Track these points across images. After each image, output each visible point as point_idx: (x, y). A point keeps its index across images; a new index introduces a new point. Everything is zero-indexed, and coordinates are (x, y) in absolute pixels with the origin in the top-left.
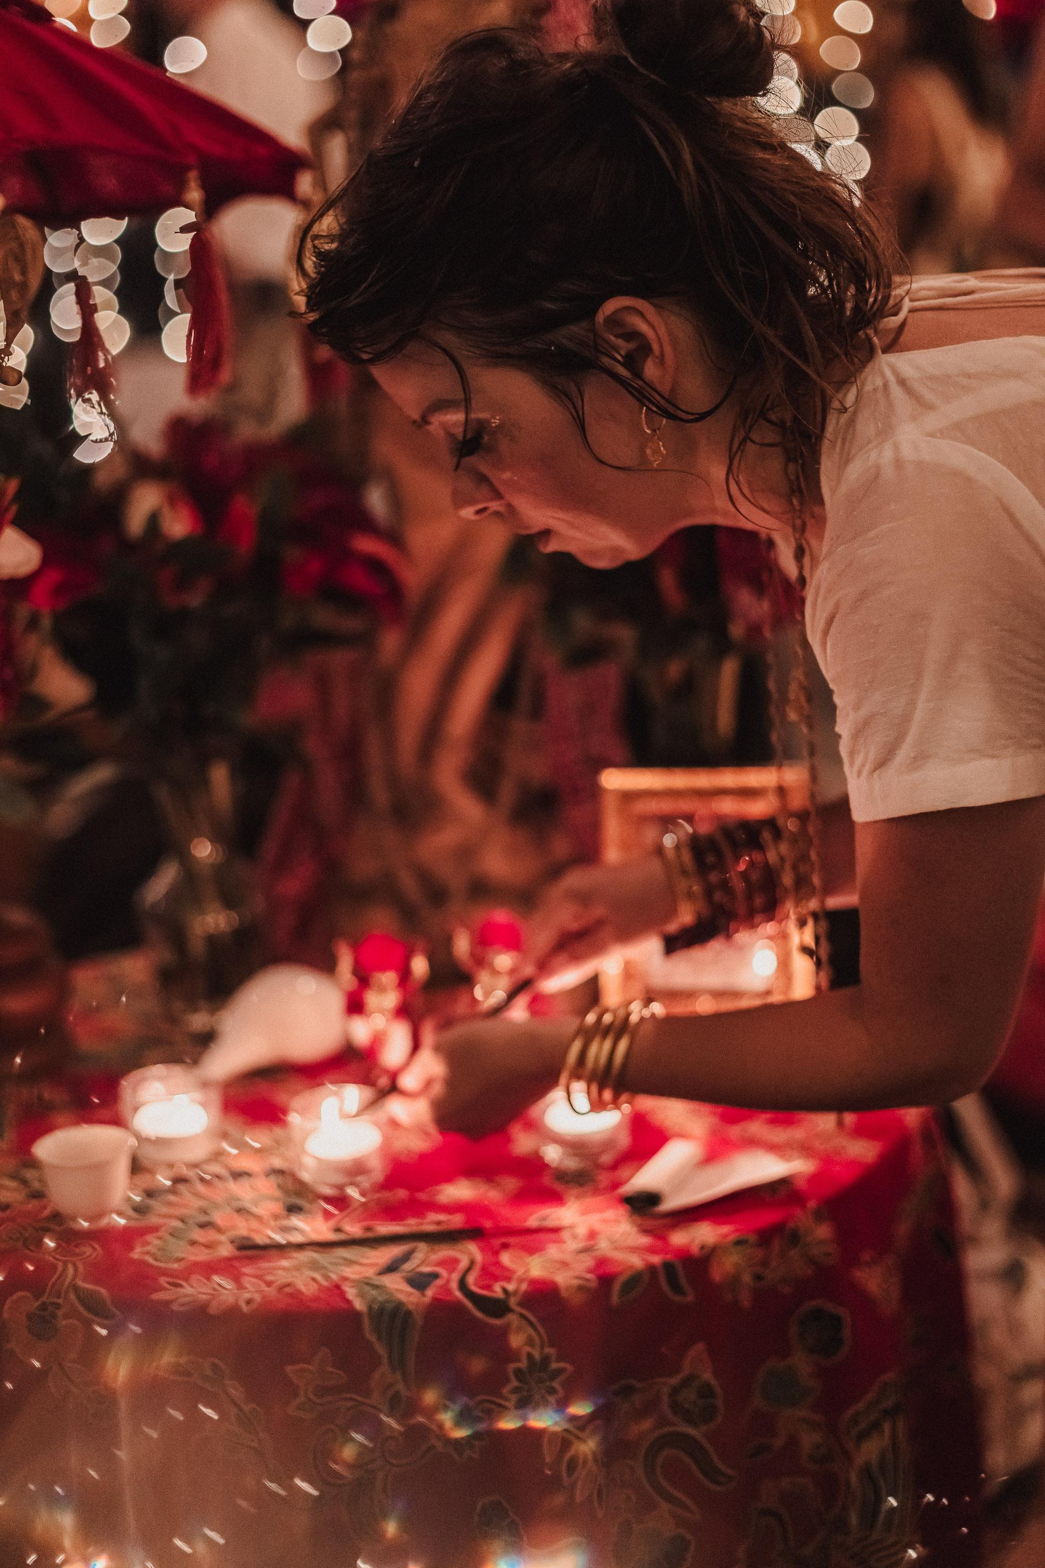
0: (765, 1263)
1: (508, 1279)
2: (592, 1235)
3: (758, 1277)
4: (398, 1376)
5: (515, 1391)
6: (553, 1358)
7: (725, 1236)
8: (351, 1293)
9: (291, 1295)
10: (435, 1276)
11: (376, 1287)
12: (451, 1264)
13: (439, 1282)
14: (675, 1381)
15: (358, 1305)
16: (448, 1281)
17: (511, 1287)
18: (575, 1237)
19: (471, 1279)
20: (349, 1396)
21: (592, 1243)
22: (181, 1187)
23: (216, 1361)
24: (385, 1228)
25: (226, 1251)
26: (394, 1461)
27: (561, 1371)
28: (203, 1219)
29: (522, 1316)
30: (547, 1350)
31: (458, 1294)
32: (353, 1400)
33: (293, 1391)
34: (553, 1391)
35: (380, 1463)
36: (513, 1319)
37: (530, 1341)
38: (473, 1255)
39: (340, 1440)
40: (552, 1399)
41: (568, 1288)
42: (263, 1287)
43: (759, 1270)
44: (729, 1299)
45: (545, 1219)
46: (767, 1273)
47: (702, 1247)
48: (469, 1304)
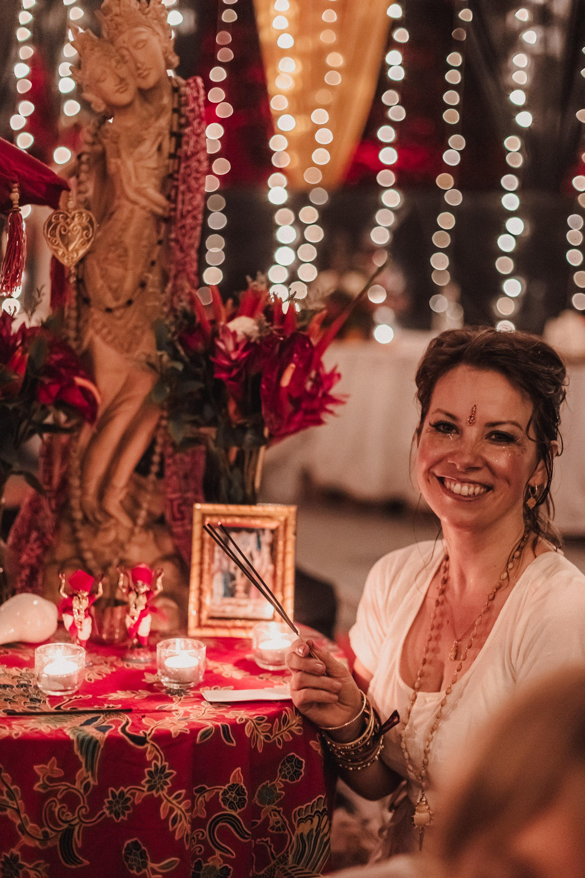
1: (146, 729)
2: (187, 714)
3: (267, 737)
4: (90, 773)
5: (147, 782)
6: (167, 767)
7: (252, 716)
8: (68, 733)
9: (37, 732)
10: (110, 727)
11: (81, 730)
12: (118, 723)
13: (111, 729)
14: (226, 787)
15: (72, 737)
16: (116, 729)
17: (148, 732)
18: (178, 714)
19: (127, 729)
20: (64, 783)
21: (186, 717)
24: (82, 709)
25: (2, 715)
27: (170, 774)
29: (152, 745)
30: (164, 763)
31: (122, 734)
32: (65, 785)
33: (36, 778)
34: (166, 783)
35: (77, 821)
36: (148, 746)
37: (156, 758)
38: (128, 719)
39: (59, 806)
40: (166, 787)
41: (175, 734)
42: (23, 729)
43: (269, 734)
44: (253, 746)
45: (164, 707)
46: (272, 737)
47: (241, 720)
48: (127, 738)
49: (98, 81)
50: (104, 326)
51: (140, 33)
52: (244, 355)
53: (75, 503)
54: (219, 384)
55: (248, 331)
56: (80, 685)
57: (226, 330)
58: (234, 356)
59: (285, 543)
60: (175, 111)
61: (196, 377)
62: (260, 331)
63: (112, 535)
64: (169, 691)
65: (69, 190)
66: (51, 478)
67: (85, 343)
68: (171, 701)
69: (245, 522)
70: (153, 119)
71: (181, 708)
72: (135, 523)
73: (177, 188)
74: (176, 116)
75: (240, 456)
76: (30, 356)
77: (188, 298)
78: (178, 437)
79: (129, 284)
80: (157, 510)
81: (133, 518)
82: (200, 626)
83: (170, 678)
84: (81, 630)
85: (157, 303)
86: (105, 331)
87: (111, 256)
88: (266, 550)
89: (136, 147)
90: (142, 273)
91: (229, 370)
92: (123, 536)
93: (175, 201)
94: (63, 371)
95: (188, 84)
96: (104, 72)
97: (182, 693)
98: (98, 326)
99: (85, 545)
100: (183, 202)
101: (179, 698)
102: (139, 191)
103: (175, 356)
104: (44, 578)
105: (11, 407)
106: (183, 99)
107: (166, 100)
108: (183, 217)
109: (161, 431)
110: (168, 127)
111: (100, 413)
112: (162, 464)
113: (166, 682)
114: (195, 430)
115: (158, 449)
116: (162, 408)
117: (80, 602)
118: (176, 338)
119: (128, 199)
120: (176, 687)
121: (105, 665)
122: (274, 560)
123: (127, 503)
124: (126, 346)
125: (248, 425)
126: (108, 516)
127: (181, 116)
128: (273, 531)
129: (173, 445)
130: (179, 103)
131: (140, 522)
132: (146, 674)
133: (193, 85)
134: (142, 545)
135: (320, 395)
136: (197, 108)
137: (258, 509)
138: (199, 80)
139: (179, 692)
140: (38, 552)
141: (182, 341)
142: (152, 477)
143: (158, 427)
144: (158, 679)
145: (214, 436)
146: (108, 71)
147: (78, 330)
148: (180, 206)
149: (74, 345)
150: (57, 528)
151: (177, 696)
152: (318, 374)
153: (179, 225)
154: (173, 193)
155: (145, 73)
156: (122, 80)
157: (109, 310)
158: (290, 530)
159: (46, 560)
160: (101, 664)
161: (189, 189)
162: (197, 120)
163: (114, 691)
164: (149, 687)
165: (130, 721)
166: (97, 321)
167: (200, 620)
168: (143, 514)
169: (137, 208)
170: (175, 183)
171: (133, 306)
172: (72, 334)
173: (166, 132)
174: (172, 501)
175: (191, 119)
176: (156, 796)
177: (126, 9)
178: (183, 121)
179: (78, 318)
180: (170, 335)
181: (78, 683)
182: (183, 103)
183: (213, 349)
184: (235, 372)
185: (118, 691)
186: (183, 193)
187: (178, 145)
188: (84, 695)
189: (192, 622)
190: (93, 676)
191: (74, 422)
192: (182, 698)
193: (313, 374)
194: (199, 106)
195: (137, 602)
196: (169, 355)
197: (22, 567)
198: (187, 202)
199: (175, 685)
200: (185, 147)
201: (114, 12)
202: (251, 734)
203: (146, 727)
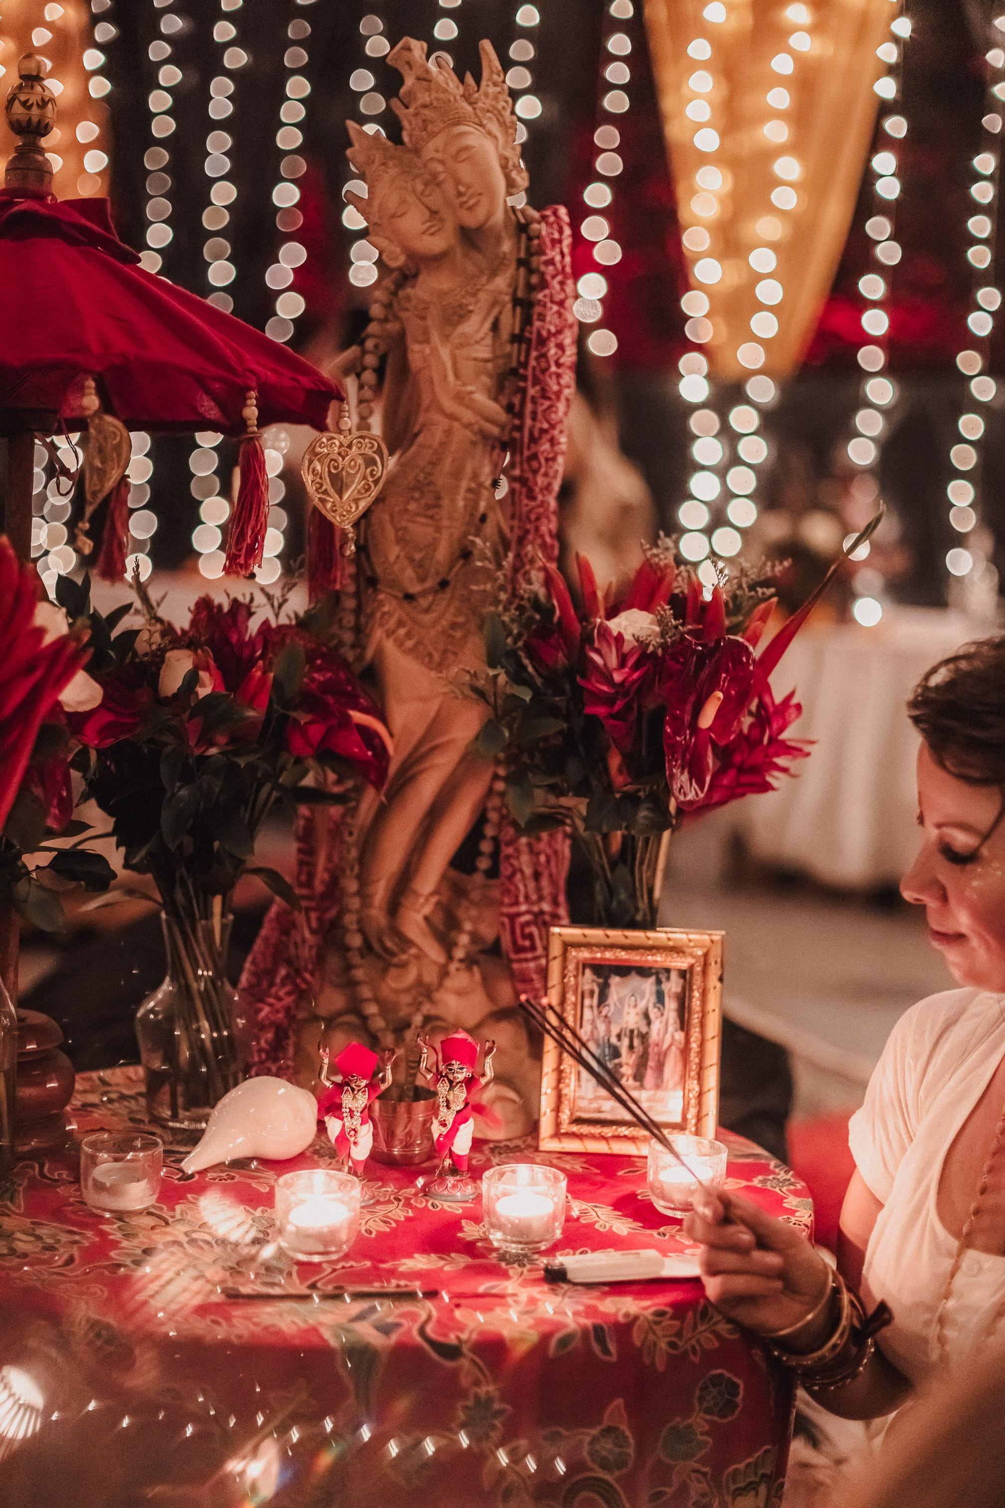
0: (679, 1334)
1: (462, 1330)
2: (532, 1301)
3: (672, 1345)
6: (496, 1398)
7: (646, 1308)
8: (327, 1334)
10: (398, 1325)
11: (348, 1330)
12: (413, 1316)
13: (401, 1330)
14: (594, 1432)
15: (332, 1342)
16: (410, 1329)
17: (464, 1336)
18: (516, 1302)
19: (429, 1329)
21: (532, 1308)
22: (176, 1249)
24: (353, 1288)
25: (217, 1297)
27: (501, 1412)
28: (196, 1273)
29: (473, 1361)
30: (491, 1391)
31: (419, 1339)
34: (494, 1426)
36: (465, 1363)
37: (477, 1383)
38: (430, 1311)
40: (493, 1432)
41: (511, 1340)
42: (252, 1327)
43: (675, 1339)
44: (647, 1361)
45: (493, 1287)
46: (680, 1343)
47: (627, 1315)
48: (427, 1347)
49: (393, 216)
50: (400, 624)
51: (463, 134)
52: (635, 676)
53: (350, 920)
54: (593, 722)
55: (642, 635)
56: (351, 1243)
57: (605, 632)
58: (618, 677)
59: (704, 994)
60: (521, 263)
61: (554, 711)
62: (663, 634)
63: (411, 976)
64: (503, 1257)
65: (342, 399)
66: (311, 875)
67: (370, 653)
68: (505, 1275)
69: (635, 958)
70: (484, 279)
71: (523, 1290)
72: (450, 958)
73: (523, 391)
74: (522, 271)
75: (628, 844)
76: (274, 677)
77: (541, 575)
78: (523, 813)
79: (442, 553)
80: (488, 932)
81: (448, 946)
82: (558, 1134)
83: (504, 1233)
84: (355, 1143)
85: (489, 587)
86: (402, 631)
87: (413, 506)
88: (671, 1005)
89: (455, 325)
90: (465, 535)
91: (609, 700)
92: (430, 977)
93: (520, 415)
94: (330, 699)
95: (544, 218)
96: (404, 201)
97: (525, 1262)
98: (391, 623)
99: (366, 992)
100: (534, 418)
101: (520, 1270)
102: (460, 398)
103: (518, 677)
104: (298, 1048)
105: (242, 762)
106: (536, 242)
107: (507, 246)
108: (534, 440)
109: (496, 801)
110: (510, 290)
111: (393, 768)
112: (495, 856)
113: (498, 1240)
114: (552, 800)
115: (489, 831)
116: (498, 762)
117: (354, 1097)
118: (520, 644)
119: (442, 411)
120: (514, 1249)
121: (396, 1203)
122: (684, 1024)
123: (438, 920)
124: (436, 657)
125: (641, 794)
126: (405, 942)
127: (531, 271)
128: (683, 974)
129: (515, 824)
130: (528, 249)
131: (459, 953)
132: (463, 1222)
133: (552, 219)
134: (460, 993)
135: (765, 740)
136: (558, 258)
137: (659, 936)
138: (562, 211)
139: (519, 1260)
140: (288, 1000)
141: (529, 649)
142: (478, 878)
143: (490, 792)
144: (484, 1233)
145: (583, 810)
146: (411, 199)
147: (358, 629)
148: (528, 422)
149: (350, 656)
150: (320, 960)
151: (516, 1265)
152: (761, 705)
153: (526, 453)
154: (516, 400)
155: (471, 202)
156: (433, 213)
157: (409, 597)
158: (714, 972)
159: (301, 1015)
160: (389, 1202)
161: (544, 395)
162: (559, 278)
163: (410, 1256)
164: (469, 1248)
165: (435, 1313)
166: (389, 614)
167: (558, 1124)
168: (464, 939)
169: (456, 425)
170: (522, 384)
171: (449, 591)
172: (348, 637)
173: (507, 298)
174: (513, 917)
175: (548, 277)
176: (476, 1449)
177: (441, 96)
178: (534, 279)
179: (358, 610)
180: (509, 640)
181: (347, 1241)
182: (533, 250)
183: (584, 665)
184: (619, 704)
185: (416, 1255)
186: (534, 401)
187: (527, 321)
188: (357, 1261)
189: (546, 1126)
190: (377, 1226)
191: (350, 784)
192: (525, 1270)
193: (753, 706)
194: (563, 255)
195: (451, 1098)
196: (508, 673)
197: (262, 1027)
198: (540, 416)
199: (514, 1245)
200: (537, 324)
201: (420, 102)
202: (644, 1341)
203: (461, 1328)
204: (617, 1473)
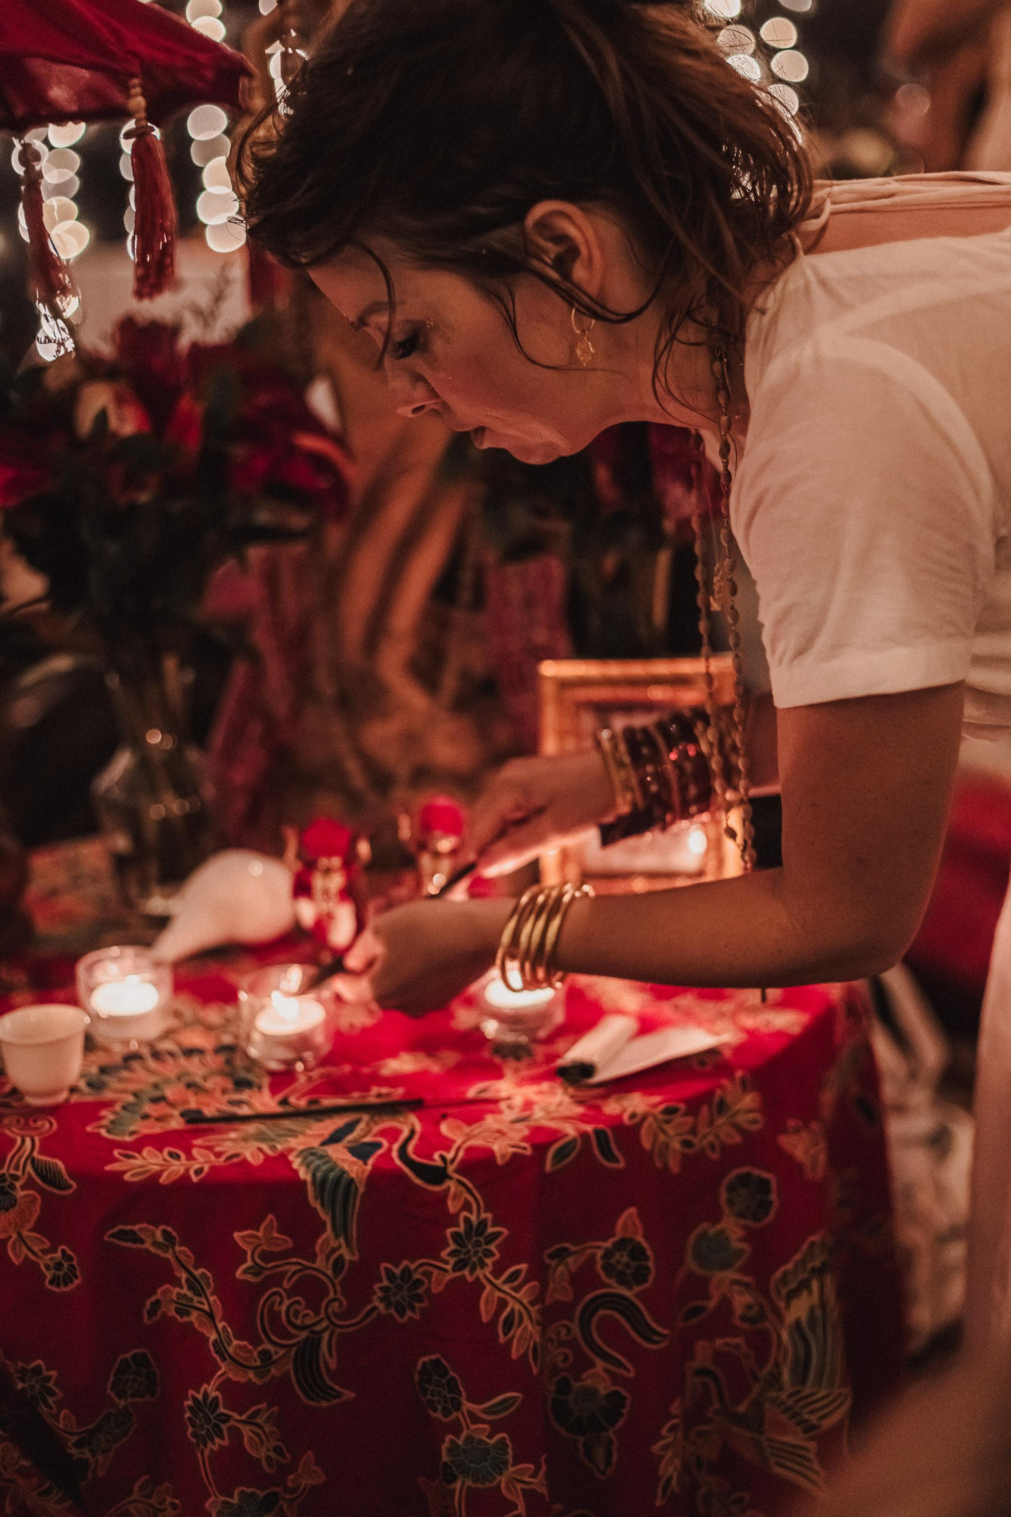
0: (693, 1131)
1: (448, 1149)
2: (528, 1105)
3: (686, 1144)
4: (342, 1240)
5: (452, 1254)
6: (489, 1223)
7: (655, 1105)
8: (296, 1162)
9: (239, 1165)
10: (378, 1145)
11: (321, 1157)
12: (392, 1134)
13: (380, 1152)
14: (608, 1244)
15: (303, 1174)
16: (390, 1150)
17: (450, 1155)
18: (510, 1107)
19: (411, 1149)
20: (294, 1260)
21: (526, 1113)
22: (135, 1064)
23: (169, 1229)
24: (328, 1102)
25: (176, 1123)
26: (339, 1323)
27: (496, 1235)
28: (156, 1093)
29: (459, 1182)
30: (484, 1215)
31: (398, 1162)
32: (299, 1264)
33: (241, 1256)
34: (489, 1254)
35: (324, 1324)
36: (452, 1186)
37: (467, 1206)
38: (413, 1125)
39: (287, 1303)
40: (489, 1261)
41: (503, 1156)
42: (213, 1158)
43: (690, 1138)
44: (659, 1164)
45: (484, 1091)
46: (696, 1141)
47: (633, 1115)
48: (406, 1170)
56: (330, 1045)
64: (496, 1050)
65: (248, 75)
68: (498, 1073)
71: (518, 1091)
72: (435, 704)
75: (623, 568)
76: (205, 410)
80: (480, 667)
81: (434, 690)
83: (498, 1022)
84: (333, 928)
94: (272, 427)
97: (522, 1054)
101: (516, 1065)
105: (176, 508)
109: (475, 525)
112: (478, 586)
113: (491, 1030)
114: (535, 523)
115: (468, 560)
117: (327, 879)
120: (510, 1039)
125: (632, 514)
139: (515, 1052)
142: (461, 611)
144: (476, 1021)
145: (567, 533)
151: (511, 1060)
163: (394, 1055)
164: (460, 1041)
168: (449, 683)
176: (470, 1279)
181: (325, 1043)
185: (402, 1055)
188: (337, 1066)
191: (311, 517)
192: (521, 1064)
202: (654, 1143)
203: (447, 1144)
204: (637, 1289)
